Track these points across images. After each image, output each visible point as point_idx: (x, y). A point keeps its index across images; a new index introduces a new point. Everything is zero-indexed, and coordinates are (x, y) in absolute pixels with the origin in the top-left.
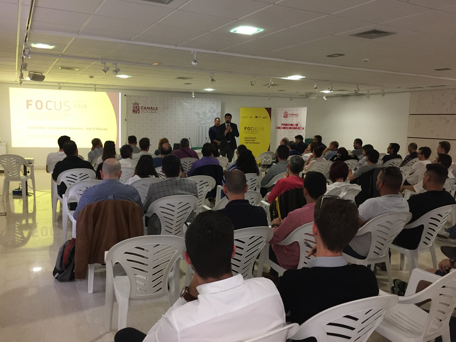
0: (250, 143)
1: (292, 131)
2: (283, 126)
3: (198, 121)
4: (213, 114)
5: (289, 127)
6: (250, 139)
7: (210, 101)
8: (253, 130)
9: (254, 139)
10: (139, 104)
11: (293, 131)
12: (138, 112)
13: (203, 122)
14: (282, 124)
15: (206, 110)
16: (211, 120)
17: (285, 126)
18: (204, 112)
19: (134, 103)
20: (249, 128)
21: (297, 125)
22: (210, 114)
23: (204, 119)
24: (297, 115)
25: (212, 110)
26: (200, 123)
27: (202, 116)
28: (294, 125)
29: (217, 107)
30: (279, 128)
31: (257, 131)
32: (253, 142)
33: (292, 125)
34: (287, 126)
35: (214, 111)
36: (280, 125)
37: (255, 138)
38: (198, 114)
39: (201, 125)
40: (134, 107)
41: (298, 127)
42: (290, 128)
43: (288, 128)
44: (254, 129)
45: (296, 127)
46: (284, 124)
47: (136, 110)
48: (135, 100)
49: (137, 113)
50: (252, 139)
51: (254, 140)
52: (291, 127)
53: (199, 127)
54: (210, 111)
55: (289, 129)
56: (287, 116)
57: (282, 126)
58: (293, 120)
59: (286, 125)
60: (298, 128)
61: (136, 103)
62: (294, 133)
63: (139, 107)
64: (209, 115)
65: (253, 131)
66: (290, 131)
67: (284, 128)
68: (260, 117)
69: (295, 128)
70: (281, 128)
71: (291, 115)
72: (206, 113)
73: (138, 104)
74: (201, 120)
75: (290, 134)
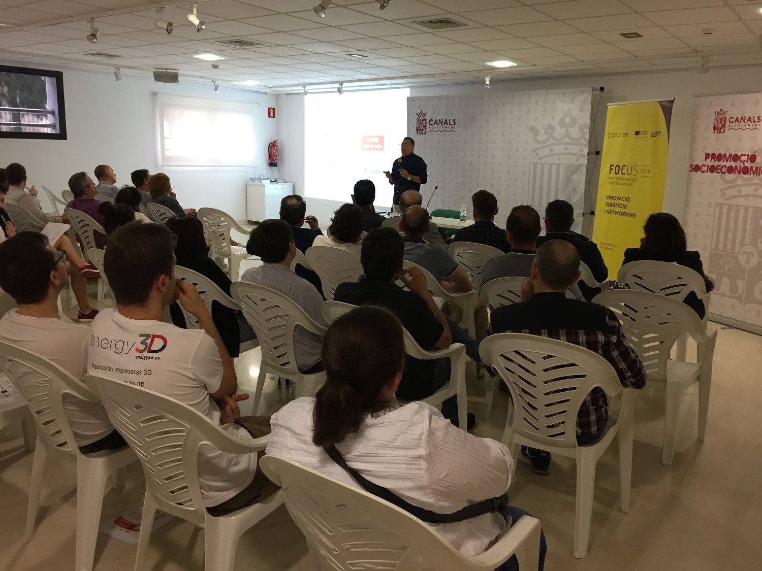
0: (617, 213)
1: (735, 180)
2: (709, 162)
3: (534, 150)
4: (570, 130)
5: (728, 164)
6: (616, 202)
7: (564, 95)
8: (626, 174)
9: (625, 203)
10: (426, 114)
11: (740, 181)
12: (424, 132)
13: (545, 152)
14: (707, 156)
15: (553, 119)
16: (564, 146)
17: (716, 163)
18: (550, 126)
19: (419, 114)
20: (617, 167)
21: (753, 158)
22: (563, 131)
23: (548, 143)
24: (756, 119)
25: (568, 120)
26: (537, 154)
27: (542, 137)
28: (743, 158)
29: (581, 110)
30: (697, 168)
31: (635, 177)
32: (623, 210)
33: (736, 158)
34: (722, 163)
35: (574, 121)
36: (700, 160)
37: (628, 199)
38: (534, 131)
39: (538, 159)
40: (418, 121)
41: (754, 165)
42: (730, 170)
43: (724, 170)
44: (629, 173)
45: (748, 165)
46: (713, 156)
47: (422, 127)
48: (419, 108)
49: (422, 134)
50: (620, 202)
51: (624, 206)
52: (733, 164)
53: (535, 164)
54: (562, 123)
55: (727, 174)
56: (724, 126)
57: (706, 164)
58: (740, 140)
59: (720, 157)
60: (757, 168)
61: (422, 112)
62: (742, 188)
63: (426, 120)
64: (559, 132)
65: (626, 176)
66: (727, 182)
67: (712, 169)
68: (645, 132)
69: (745, 171)
70: (704, 169)
71: (737, 120)
72: (554, 129)
73: (424, 114)
74: (541, 145)
75: (729, 193)
